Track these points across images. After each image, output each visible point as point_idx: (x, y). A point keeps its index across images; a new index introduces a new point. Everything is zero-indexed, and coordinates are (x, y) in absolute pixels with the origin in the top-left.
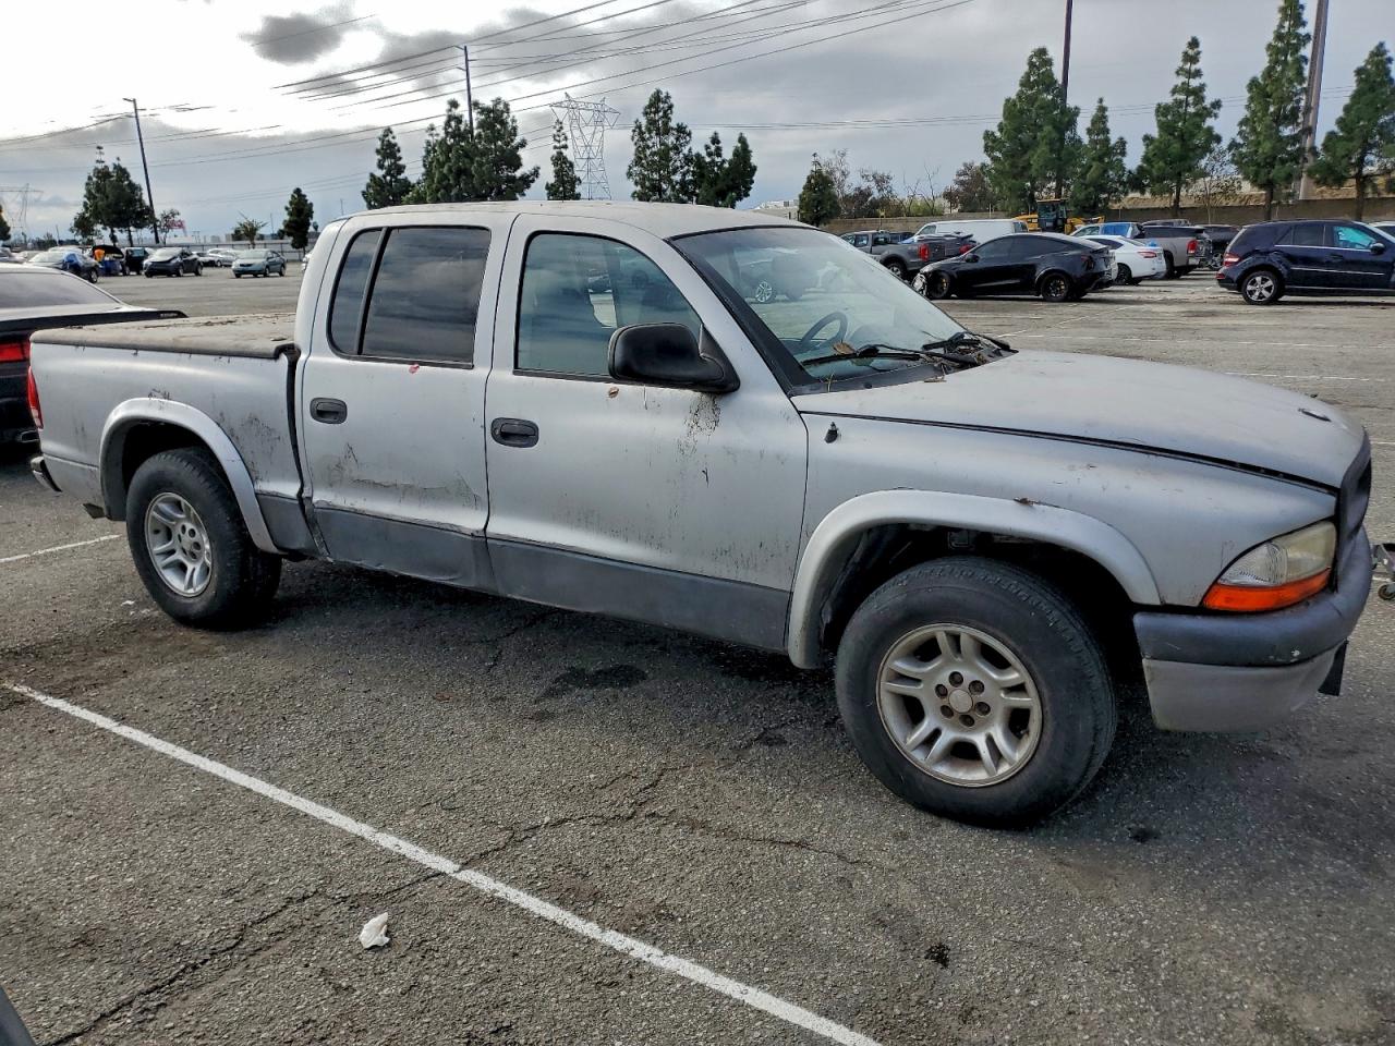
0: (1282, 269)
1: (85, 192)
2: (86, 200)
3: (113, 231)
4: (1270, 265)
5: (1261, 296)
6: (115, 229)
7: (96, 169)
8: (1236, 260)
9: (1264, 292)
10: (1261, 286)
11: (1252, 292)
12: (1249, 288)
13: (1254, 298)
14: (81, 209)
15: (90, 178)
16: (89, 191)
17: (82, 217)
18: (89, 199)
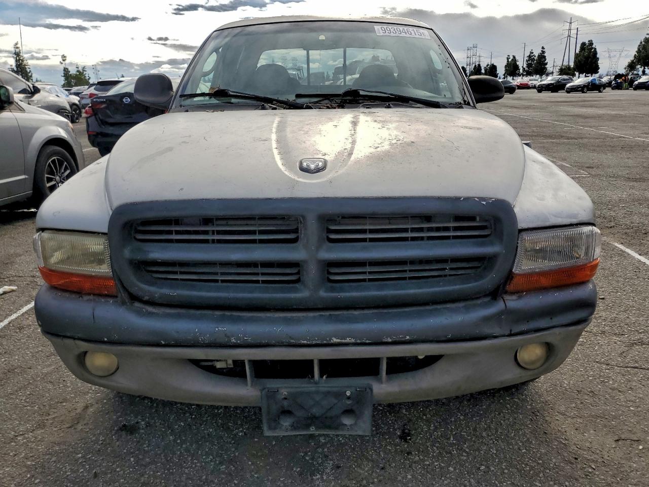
1: (637, 50)
2: (636, 53)
3: (644, 68)
6: (646, 67)
7: (646, 38)
14: (632, 58)
15: (641, 43)
16: (639, 49)
17: (632, 62)
18: (638, 53)
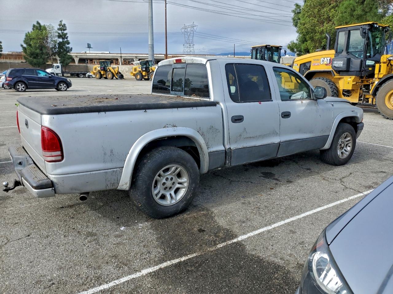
0: (26, 82)
4: (22, 81)
5: (22, 90)
8: (11, 79)
9: (23, 88)
10: (21, 87)
11: (19, 88)
12: (18, 87)
13: (20, 90)
